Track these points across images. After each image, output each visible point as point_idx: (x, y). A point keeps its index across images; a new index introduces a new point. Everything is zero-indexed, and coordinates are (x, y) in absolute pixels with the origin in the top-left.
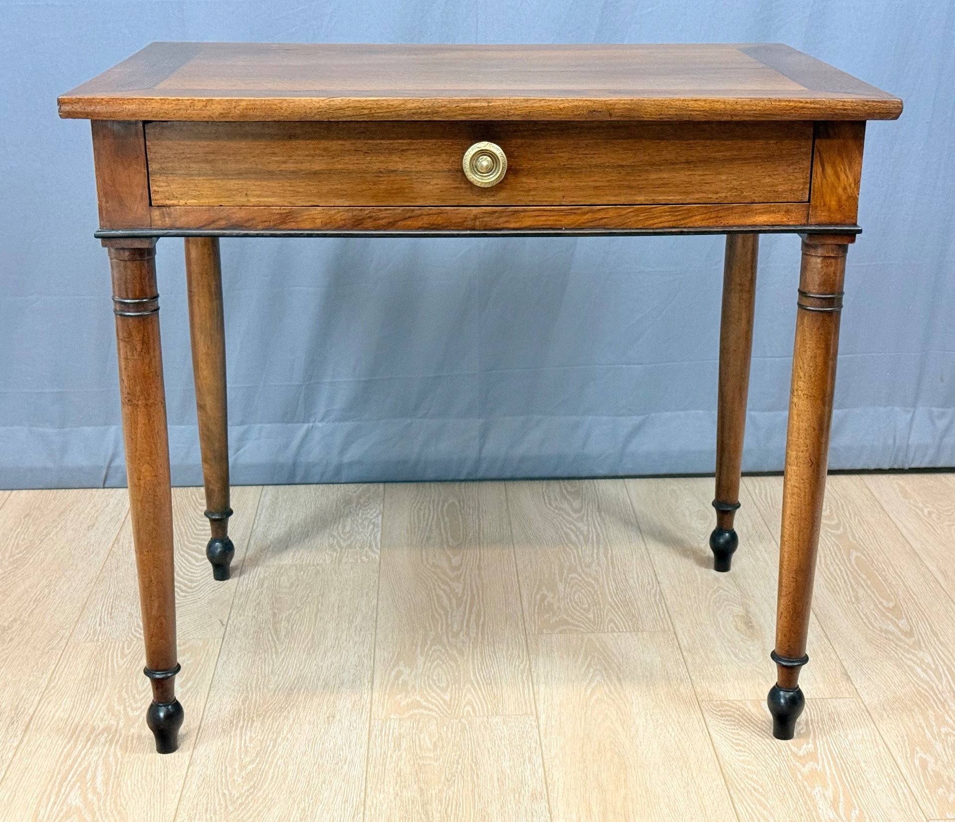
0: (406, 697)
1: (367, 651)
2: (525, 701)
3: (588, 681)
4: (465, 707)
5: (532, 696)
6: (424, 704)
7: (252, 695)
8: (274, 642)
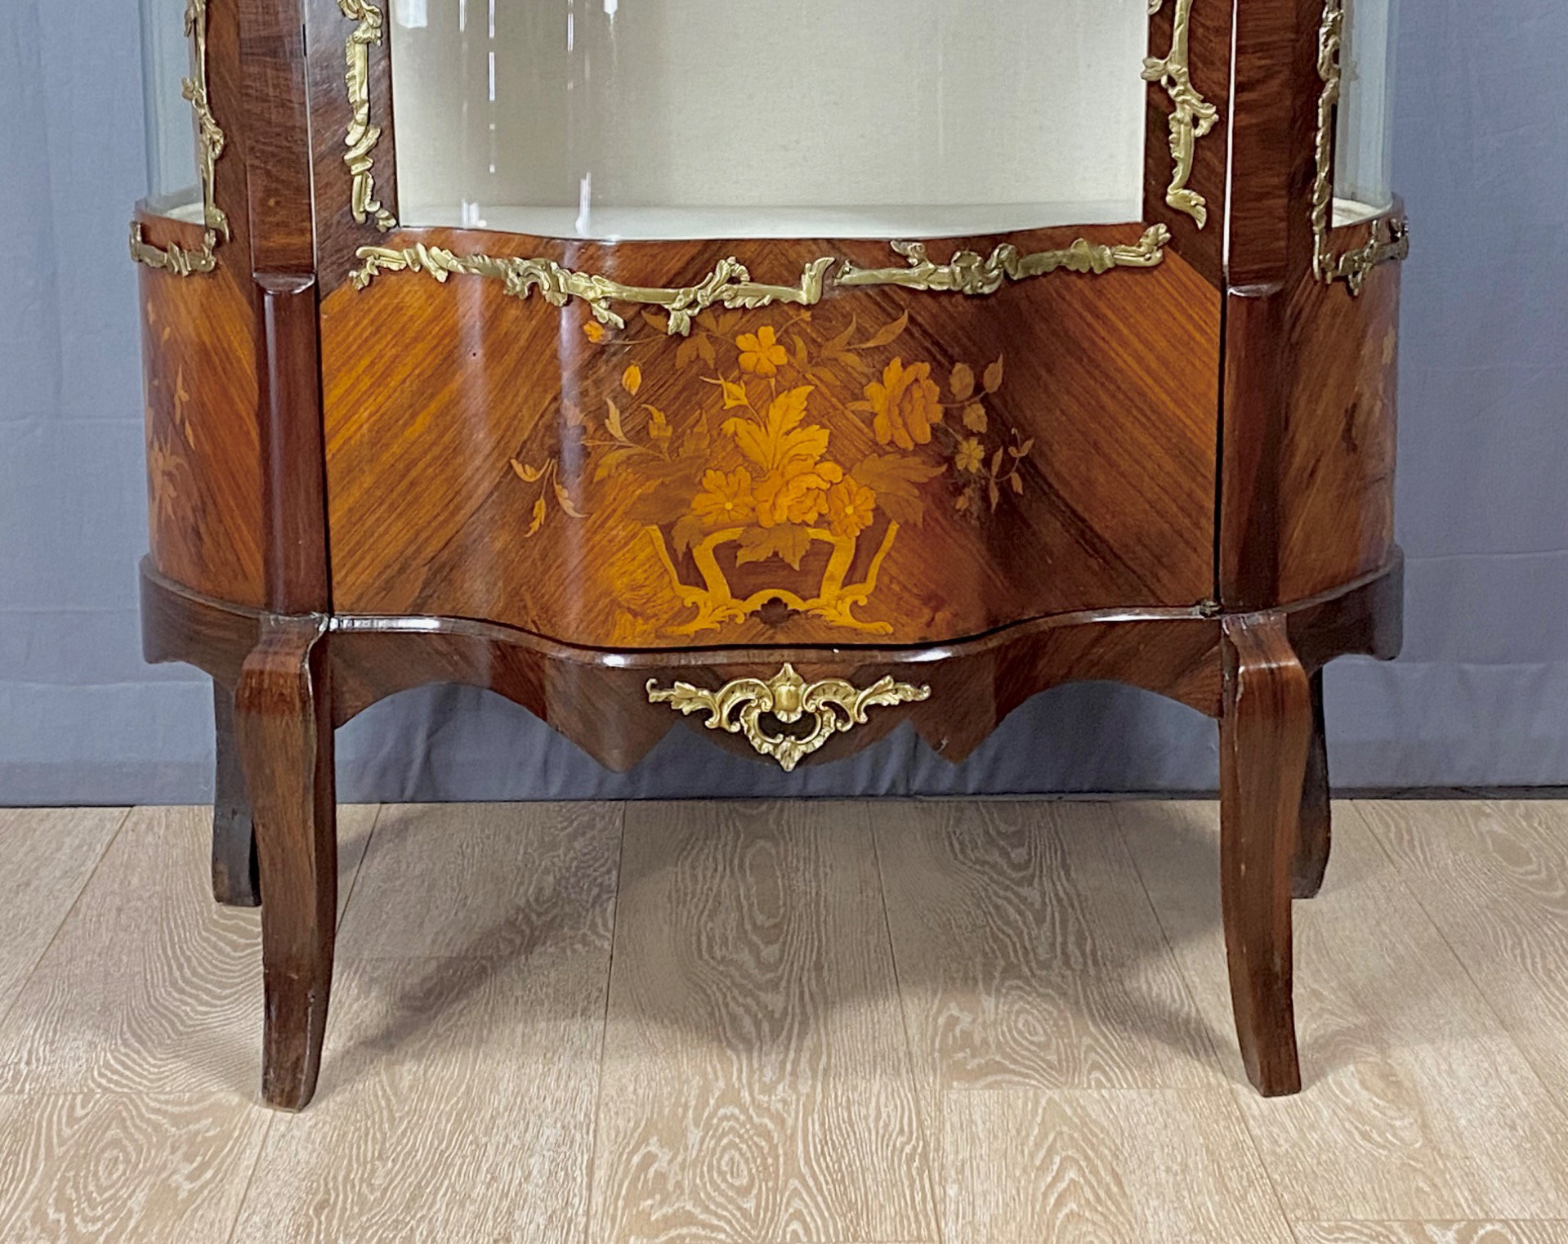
0: (662, 1203)
1: (581, 1117)
2: (916, 1216)
3: (1049, 1179)
4: (787, 1225)
5: (930, 1205)
6: (702, 1217)
7: (337, 1196)
8: (388, 1100)
